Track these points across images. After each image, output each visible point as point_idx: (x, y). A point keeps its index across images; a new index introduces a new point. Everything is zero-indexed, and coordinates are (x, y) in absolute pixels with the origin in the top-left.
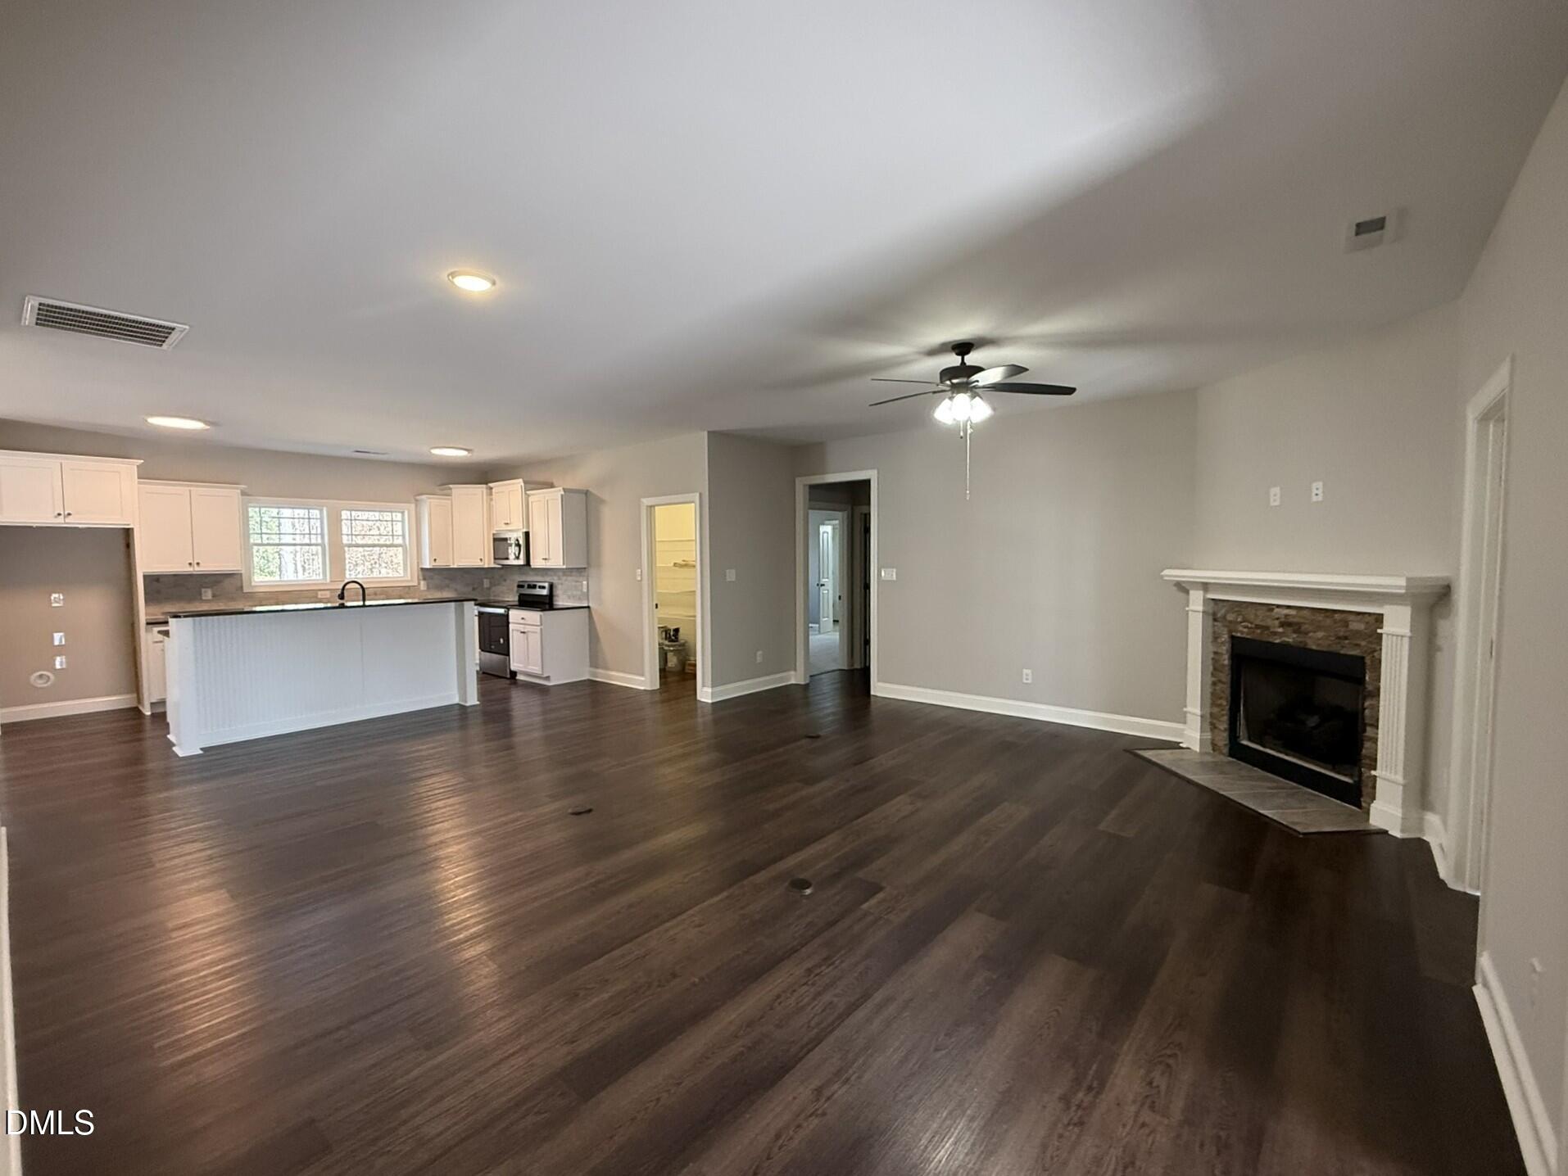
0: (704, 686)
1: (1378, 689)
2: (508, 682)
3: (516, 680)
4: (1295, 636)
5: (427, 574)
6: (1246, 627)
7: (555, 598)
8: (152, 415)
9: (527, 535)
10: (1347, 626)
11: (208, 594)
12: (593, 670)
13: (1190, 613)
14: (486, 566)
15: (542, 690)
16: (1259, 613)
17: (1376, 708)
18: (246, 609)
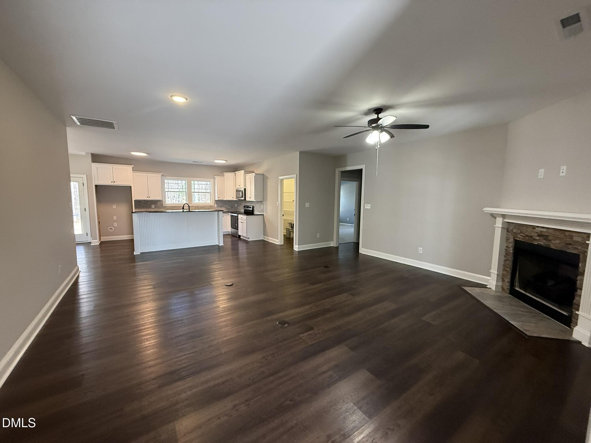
0: (296, 245)
1: (584, 271)
2: (238, 239)
3: (240, 238)
4: (544, 241)
5: (217, 202)
6: (521, 236)
7: (254, 211)
8: (132, 151)
9: (245, 189)
10: (572, 238)
11: (153, 206)
12: (264, 236)
13: (496, 228)
14: (234, 200)
15: (246, 242)
16: (528, 229)
17: (582, 280)
18: (164, 211)
